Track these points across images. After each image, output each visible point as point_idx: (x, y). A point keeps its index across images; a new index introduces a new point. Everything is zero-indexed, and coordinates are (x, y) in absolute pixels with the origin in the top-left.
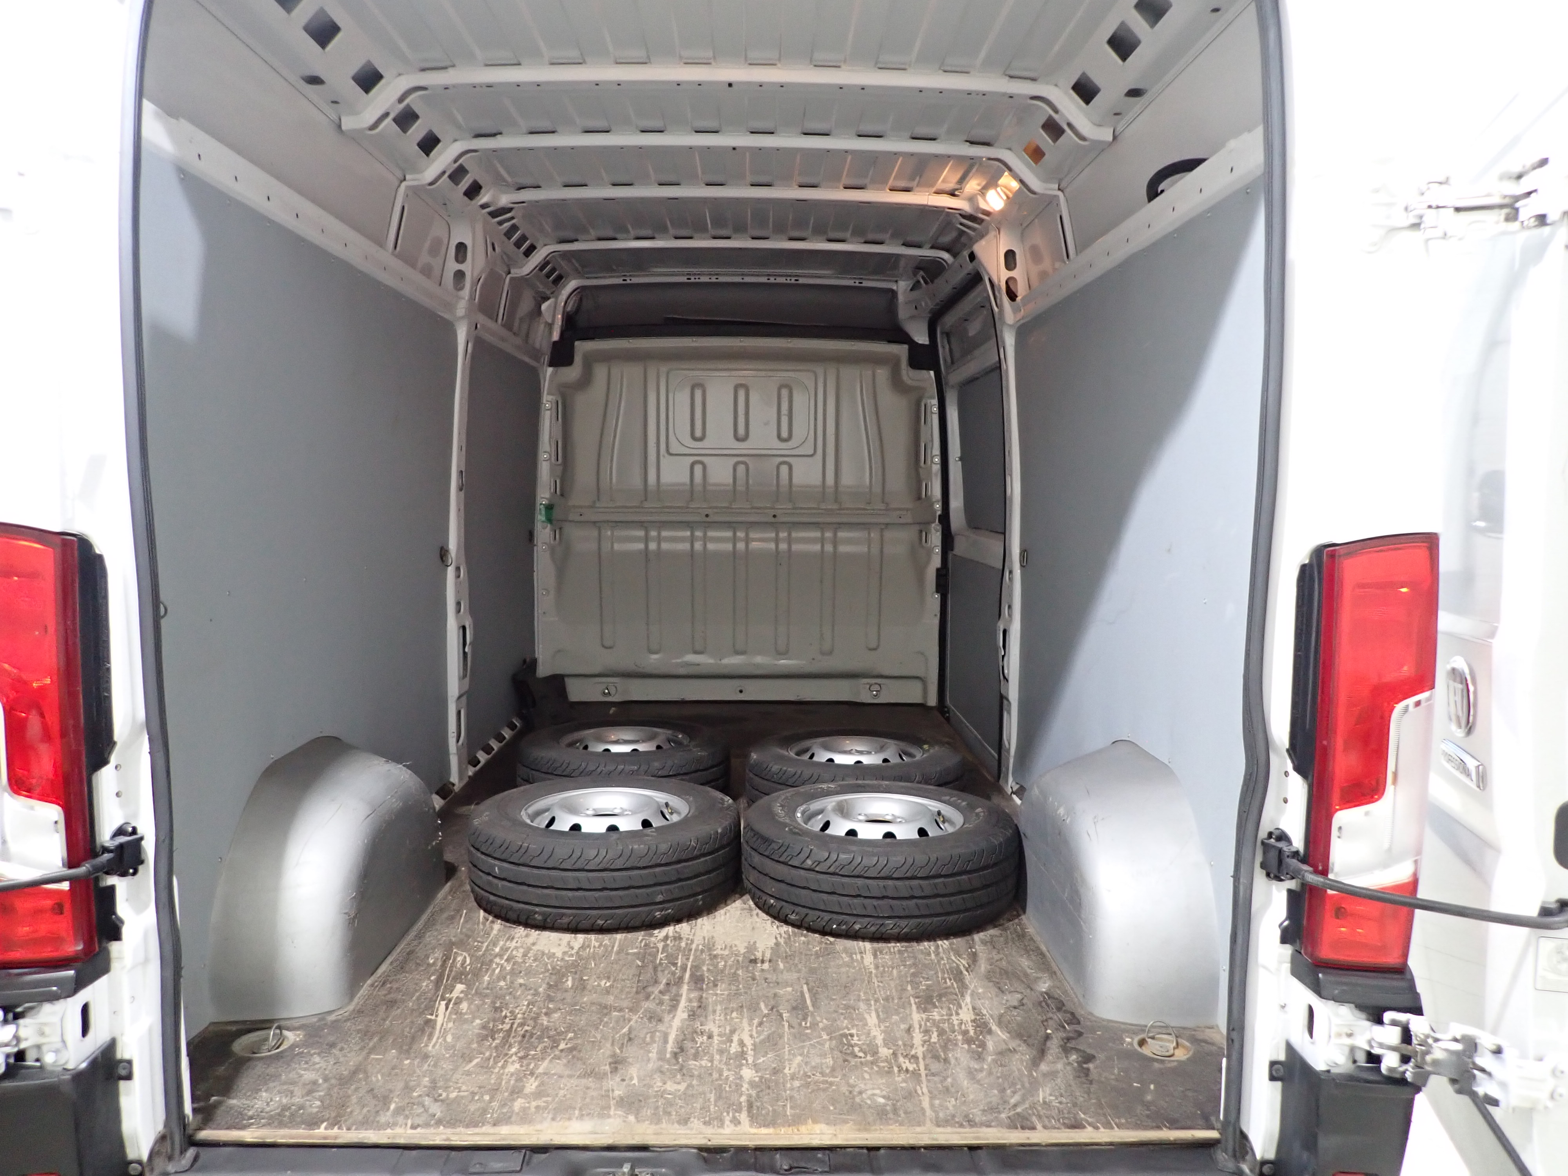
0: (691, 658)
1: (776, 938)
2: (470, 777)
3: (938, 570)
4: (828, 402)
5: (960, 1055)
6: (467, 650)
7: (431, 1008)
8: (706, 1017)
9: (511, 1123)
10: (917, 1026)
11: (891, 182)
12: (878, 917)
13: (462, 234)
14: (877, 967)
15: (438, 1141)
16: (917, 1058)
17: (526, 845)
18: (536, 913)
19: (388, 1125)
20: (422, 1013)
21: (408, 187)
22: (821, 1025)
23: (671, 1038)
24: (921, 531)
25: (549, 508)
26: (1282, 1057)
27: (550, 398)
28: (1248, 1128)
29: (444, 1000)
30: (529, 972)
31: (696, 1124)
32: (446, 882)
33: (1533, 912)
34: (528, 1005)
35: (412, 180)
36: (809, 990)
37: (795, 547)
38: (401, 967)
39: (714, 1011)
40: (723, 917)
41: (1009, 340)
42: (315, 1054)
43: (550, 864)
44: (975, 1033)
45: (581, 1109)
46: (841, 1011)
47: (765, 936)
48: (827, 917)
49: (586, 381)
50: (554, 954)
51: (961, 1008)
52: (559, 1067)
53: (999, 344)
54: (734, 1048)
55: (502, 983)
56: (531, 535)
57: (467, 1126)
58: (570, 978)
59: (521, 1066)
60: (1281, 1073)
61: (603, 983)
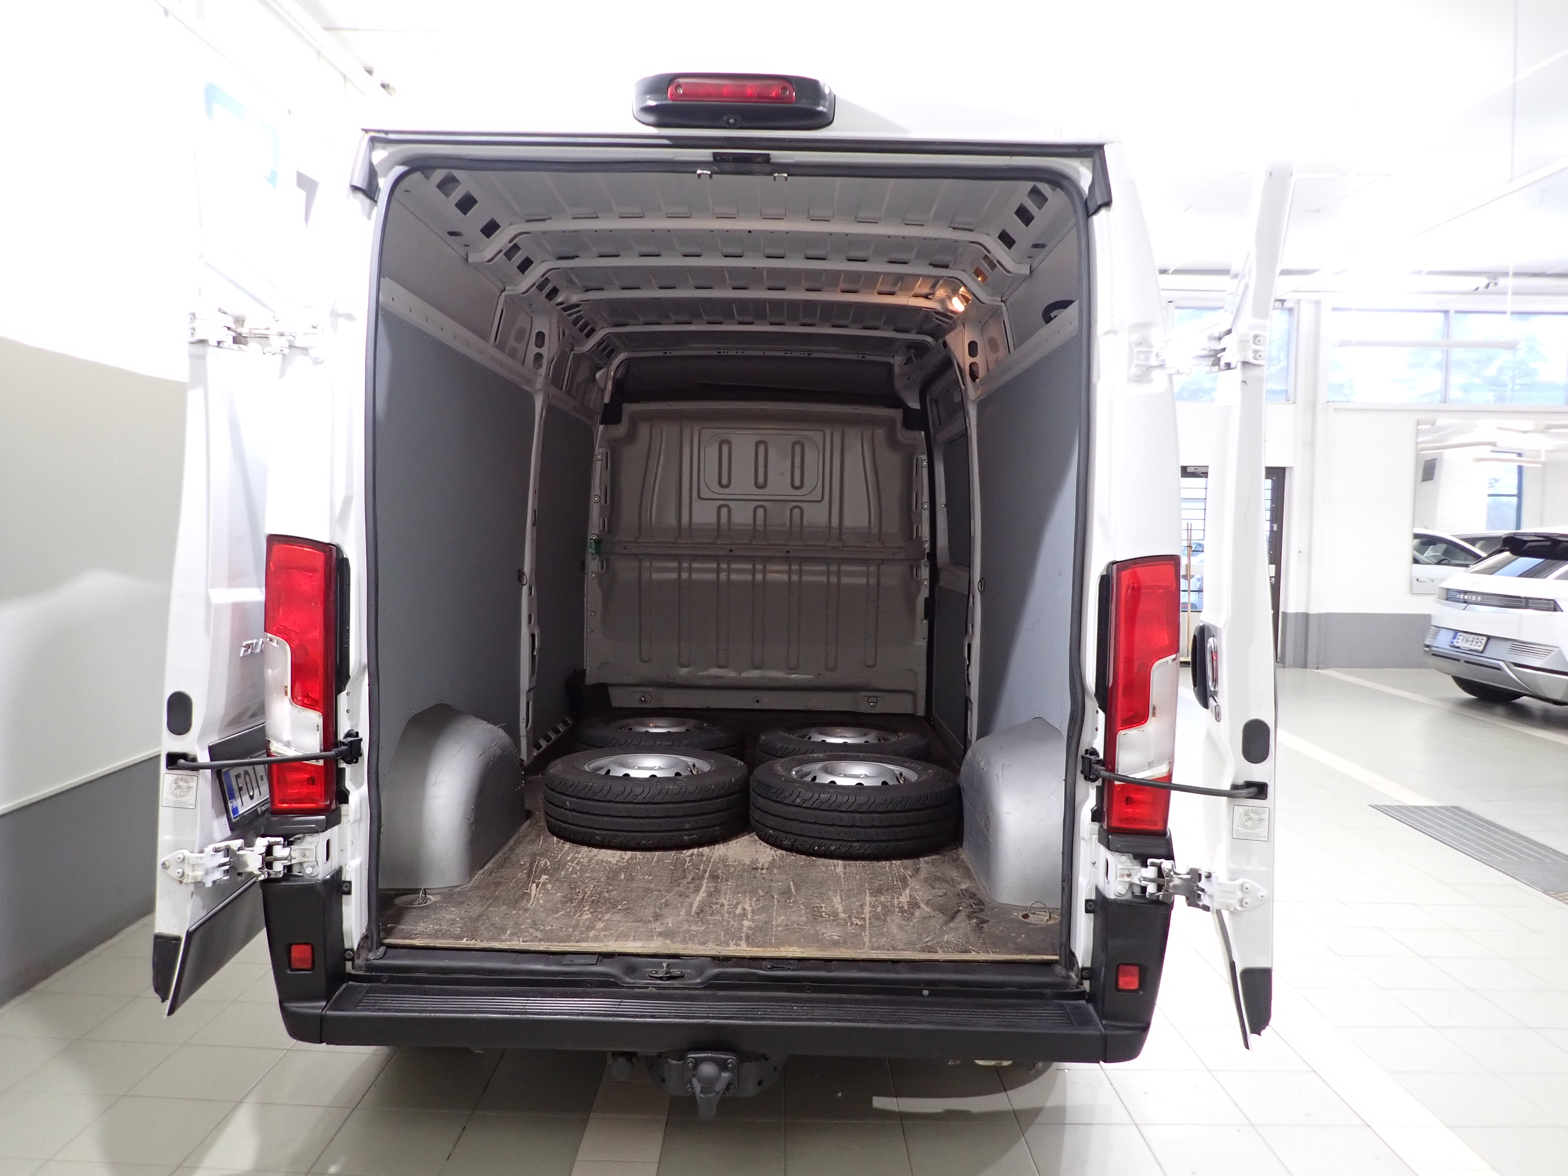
0: (714, 671)
1: (773, 857)
2: (535, 757)
3: (926, 599)
4: (834, 457)
5: (896, 919)
6: (535, 653)
7: (526, 886)
8: (720, 896)
9: (588, 941)
10: (868, 904)
11: (879, 287)
12: (848, 841)
13: (542, 325)
14: (845, 874)
15: (541, 948)
16: (865, 919)
17: (591, 784)
18: (597, 834)
19: (507, 940)
20: (521, 888)
21: (506, 296)
22: (800, 902)
23: (695, 905)
24: (912, 567)
25: (598, 542)
26: (1093, 897)
27: (601, 450)
28: (1075, 949)
29: (534, 883)
30: (593, 870)
31: (711, 945)
32: (527, 820)
33: (1227, 787)
34: (594, 887)
35: (510, 290)
36: (794, 884)
37: (805, 578)
38: (501, 865)
39: (726, 894)
40: (734, 845)
41: (972, 412)
42: (450, 907)
43: (608, 798)
44: (908, 908)
45: (634, 937)
46: (815, 895)
47: (765, 855)
48: (811, 841)
49: (631, 436)
50: (611, 862)
51: (901, 896)
52: (617, 917)
53: (965, 415)
54: (739, 911)
55: (575, 876)
56: (583, 565)
57: (560, 942)
58: (623, 874)
59: (593, 916)
60: (1092, 908)
61: (646, 877)
